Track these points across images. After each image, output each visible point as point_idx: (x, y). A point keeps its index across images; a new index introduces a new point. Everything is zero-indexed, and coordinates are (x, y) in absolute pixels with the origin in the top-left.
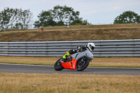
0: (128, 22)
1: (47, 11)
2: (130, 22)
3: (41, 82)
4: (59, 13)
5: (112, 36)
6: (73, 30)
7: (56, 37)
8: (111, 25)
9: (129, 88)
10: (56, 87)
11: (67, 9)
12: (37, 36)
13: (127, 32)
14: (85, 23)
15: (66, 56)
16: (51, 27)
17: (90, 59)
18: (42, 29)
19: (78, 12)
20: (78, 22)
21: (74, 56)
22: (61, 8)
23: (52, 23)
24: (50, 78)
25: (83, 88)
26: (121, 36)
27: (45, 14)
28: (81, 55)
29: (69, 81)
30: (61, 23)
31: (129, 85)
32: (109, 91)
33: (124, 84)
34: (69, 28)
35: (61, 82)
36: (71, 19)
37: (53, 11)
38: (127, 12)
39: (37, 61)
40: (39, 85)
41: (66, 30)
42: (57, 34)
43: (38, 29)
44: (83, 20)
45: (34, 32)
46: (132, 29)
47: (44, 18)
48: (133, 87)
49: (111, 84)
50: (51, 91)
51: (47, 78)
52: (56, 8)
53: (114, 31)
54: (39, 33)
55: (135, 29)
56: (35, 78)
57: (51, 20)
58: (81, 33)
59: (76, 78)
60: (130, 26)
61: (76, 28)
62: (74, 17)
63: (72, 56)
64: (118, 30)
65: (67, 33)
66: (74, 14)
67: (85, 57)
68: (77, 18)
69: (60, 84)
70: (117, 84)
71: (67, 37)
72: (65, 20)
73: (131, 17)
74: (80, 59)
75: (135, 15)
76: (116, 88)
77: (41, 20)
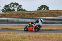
0: (43, 10)
1: (7, 5)
2: (44, 10)
3: (5, 36)
4: (13, 6)
5: (36, 16)
6: (19, 13)
7: (11, 16)
8: (35, 11)
9: (44, 39)
10: (11, 39)
11: (16, 4)
12: (3, 16)
13: (43, 14)
14: (24, 10)
15: (30, 25)
16: (9, 12)
17: (41, 26)
18: (5, 13)
19: (21, 5)
20: (21, 10)
21: (33, 25)
22: (14, 3)
23: (9, 10)
24: (9, 35)
25: (23, 39)
26: (40, 16)
27: (6, 6)
28: (37, 24)
29: (17, 36)
30: (14, 10)
31: (43, 38)
32: (35, 40)
33: (41, 37)
34: (17, 12)
35: (14, 36)
36: (18, 8)
37: (10, 5)
38: (43, 5)
39: (3, 27)
40: (4, 37)
41: (16, 13)
42: (12, 15)
43: (3, 13)
44: (23, 9)
45: (2, 14)
46: (45, 13)
47: (6, 8)
48: (45, 38)
49: (36, 37)
50: (9, 40)
51: (7, 34)
52: (11, 3)
53: (37, 14)
54: (4, 14)
55: (47, 13)
56: (2, 34)
57: (9, 9)
58: (22, 15)
59: (20, 34)
60: (44, 11)
61: (20, 12)
62: (19, 7)
63: (32, 25)
64: (39, 13)
65: (16, 15)
66: (19, 6)
67: (38, 25)
68: (21, 8)
69: (13, 37)
70: (38, 37)
71: (16, 16)
72: (16, 9)
73: (44, 8)
74: (36, 26)
75: (46, 6)
76: (38, 39)
77: (5, 9)
